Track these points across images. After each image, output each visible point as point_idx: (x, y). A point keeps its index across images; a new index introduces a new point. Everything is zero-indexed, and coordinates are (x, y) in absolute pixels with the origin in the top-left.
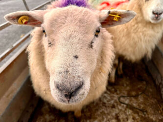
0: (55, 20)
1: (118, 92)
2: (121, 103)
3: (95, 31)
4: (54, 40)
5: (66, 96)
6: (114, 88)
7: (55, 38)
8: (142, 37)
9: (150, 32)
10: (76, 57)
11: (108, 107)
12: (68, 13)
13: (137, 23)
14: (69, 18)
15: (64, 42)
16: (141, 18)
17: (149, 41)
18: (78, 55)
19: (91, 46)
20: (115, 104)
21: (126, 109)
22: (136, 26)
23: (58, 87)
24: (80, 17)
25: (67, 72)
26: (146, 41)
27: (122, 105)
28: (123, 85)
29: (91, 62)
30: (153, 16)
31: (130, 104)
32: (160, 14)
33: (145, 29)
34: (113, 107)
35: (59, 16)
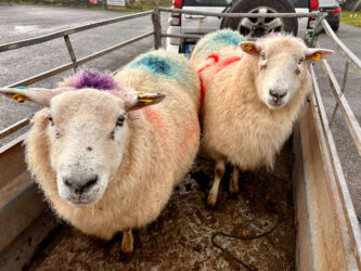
0: (67, 107)
1: (217, 224)
2: (215, 244)
3: (116, 120)
4: (63, 130)
5: (76, 191)
6: (212, 215)
7: (65, 127)
8: (252, 127)
9: (265, 120)
10: (90, 149)
11: (189, 247)
12: (82, 99)
13: (245, 103)
14: (84, 105)
15: (75, 132)
16: (253, 95)
17: (263, 135)
18: (92, 146)
19: (113, 138)
20: (203, 245)
21: (218, 258)
22: (243, 107)
23: (67, 183)
24: (97, 104)
25: (78, 164)
26: (258, 135)
27: (215, 248)
28: (232, 214)
29: (112, 156)
30: (271, 98)
31: (230, 249)
32: (282, 96)
33: (257, 114)
34: (198, 249)
35: (71, 103)
